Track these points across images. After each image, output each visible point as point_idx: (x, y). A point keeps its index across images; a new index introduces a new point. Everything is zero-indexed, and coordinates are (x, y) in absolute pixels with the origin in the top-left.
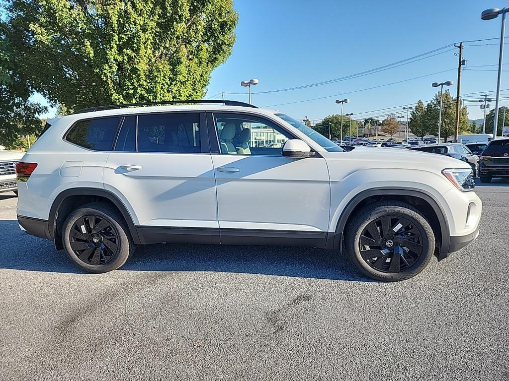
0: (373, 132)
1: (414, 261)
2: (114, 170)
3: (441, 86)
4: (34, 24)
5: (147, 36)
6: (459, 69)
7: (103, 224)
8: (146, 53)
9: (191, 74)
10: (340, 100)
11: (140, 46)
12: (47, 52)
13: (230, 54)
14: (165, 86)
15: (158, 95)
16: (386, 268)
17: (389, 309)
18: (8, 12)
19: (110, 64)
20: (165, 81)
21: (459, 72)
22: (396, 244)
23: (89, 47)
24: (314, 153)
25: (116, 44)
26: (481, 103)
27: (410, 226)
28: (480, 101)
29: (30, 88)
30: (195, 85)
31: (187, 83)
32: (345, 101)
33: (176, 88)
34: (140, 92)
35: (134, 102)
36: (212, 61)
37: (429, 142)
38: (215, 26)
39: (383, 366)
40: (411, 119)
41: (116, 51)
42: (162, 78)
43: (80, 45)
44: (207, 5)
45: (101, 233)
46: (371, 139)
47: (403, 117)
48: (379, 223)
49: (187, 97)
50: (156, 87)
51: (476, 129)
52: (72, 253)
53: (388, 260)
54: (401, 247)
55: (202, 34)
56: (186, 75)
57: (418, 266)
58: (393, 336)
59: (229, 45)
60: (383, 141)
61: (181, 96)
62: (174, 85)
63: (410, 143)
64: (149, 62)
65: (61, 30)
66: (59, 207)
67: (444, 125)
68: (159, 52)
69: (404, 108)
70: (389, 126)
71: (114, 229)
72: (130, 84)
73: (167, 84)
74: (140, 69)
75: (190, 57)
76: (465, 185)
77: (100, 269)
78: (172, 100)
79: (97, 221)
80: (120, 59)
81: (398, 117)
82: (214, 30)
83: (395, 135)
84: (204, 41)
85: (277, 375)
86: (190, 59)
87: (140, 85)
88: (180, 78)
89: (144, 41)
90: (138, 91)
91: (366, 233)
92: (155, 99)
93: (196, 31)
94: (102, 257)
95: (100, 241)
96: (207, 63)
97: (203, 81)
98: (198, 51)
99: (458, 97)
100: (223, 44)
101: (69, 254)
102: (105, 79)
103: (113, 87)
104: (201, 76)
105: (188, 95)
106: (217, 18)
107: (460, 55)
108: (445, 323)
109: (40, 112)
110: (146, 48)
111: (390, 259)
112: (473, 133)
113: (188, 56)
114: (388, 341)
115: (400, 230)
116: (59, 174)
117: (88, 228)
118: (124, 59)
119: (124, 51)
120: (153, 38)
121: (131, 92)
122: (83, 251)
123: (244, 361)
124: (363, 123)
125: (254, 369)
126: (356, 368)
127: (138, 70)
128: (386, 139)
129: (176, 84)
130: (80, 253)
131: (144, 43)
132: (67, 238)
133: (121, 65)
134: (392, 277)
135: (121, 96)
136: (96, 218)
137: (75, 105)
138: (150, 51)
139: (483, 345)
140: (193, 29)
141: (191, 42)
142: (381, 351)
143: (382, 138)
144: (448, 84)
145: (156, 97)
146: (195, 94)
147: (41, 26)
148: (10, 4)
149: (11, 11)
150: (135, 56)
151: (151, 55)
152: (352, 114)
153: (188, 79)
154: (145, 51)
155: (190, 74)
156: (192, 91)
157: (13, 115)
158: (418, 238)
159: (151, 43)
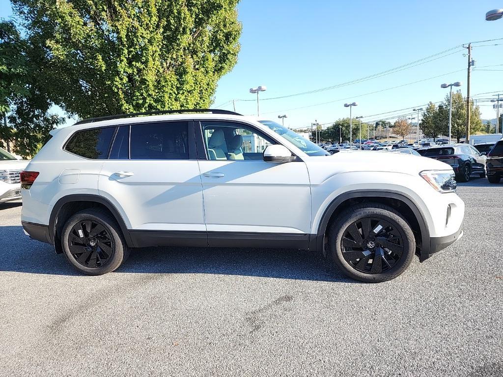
0: (384, 134)
1: (396, 261)
2: (108, 178)
3: (450, 87)
4: (50, 41)
5: (154, 49)
6: (469, 69)
7: (99, 228)
8: (154, 64)
9: (198, 83)
10: (348, 104)
11: (148, 59)
12: (63, 67)
13: (236, 63)
14: (172, 95)
15: (166, 104)
16: (368, 269)
17: (367, 309)
18: (27, 30)
19: (120, 76)
20: (172, 90)
21: (469, 73)
22: (377, 246)
23: (101, 60)
24: (295, 157)
25: (126, 58)
26: (493, 103)
27: (390, 228)
28: (491, 101)
29: (49, 100)
30: (202, 93)
31: (194, 91)
32: (354, 104)
33: (183, 97)
34: (149, 102)
35: (143, 112)
36: (218, 70)
37: (441, 143)
38: (220, 36)
39: (350, 364)
40: (422, 120)
41: (126, 64)
42: (170, 88)
43: (92, 59)
44: (212, 17)
45: (98, 237)
46: (382, 141)
47: (414, 118)
48: (359, 225)
49: (195, 105)
50: (164, 97)
51: (491, 129)
52: (70, 256)
53: (370, 261)
54: (383, 248)
55: (208, 45)
56: (193, 85)
57: (400, 267)
58: (366, 336)
59: (234, 54)
60: (394, 143)
61: (188, 104)
62: (181, 94)
63: (422, 144)
64: (157, 73)
65: (75, 45)
66: (58, 213)
67: (456, 125)
68: (167, 64)
69: (414, 110)
70: (400, 128)
71: (109, 234)
72: (139, 94)
73: (175, 93)
74: (149, 80)
75: (197, 67)
76: (446, 187)
77: (96, 272)
78: (179, 108)
79: (94, 226)
80: (130, 71)
81: (409, 119)
82: (219, 40)
83: (406, 137)
84: (210, 52)
85: (246, 372)
86: (197, 69)
87: (150, 95)
88: (187, 87)
89: (152, 53)
90: (147, 101)
91: (347, 234)
92: (164, 108)
93: (202, 42)
94: (98, 260)
95: (96, 244)
96: (214, 72)
97: (210, 89)
98: (204, 61)
99: (468, 98)
100: (228, 53)
101: (68, 257)
102: (116, 91)
103: (124, 97)
104: (208, 85)
105: (195, 104)
106: (222, 29)
107: (469, 56)
108: (419, 324)
109: (58, 122)
110: (154, 60)
111: (372, 260)
112: (488, 133)
113: (195, 66)
114: (360, 340)
115: (381, 231)
116: (58, 181)
117: (85, 232)
118: (133, 71)
119: (133, 63)
120: (161, 50)
121: (141, 102)
122: (81, 254)
123: (217, 359)
124: (375, 125)
125: (225, 367)
126: (323, 367)
127: (147, 81)
128: (397, 141)
129: (183, 93)
130: (78, 256)
131: (152, 56)
132: (66, 242)
133: (131, 77)
134: (374, 278)
135: (131, 105)
136: (92, 223)
137: (89, 116)
138: (158, 63)
139: (454, 345)
140: (199, 41)
141: (197, 52)
142: (351, 351)
143: (394, 140)
144: (457, 85)
145: (165, 106)
146: (203, 102)
147: (57, 42)
148: (29, 23)
149: (29, 29)
150: (144, 68)
151: (159, 67)
152: (362, 117)
153: (195, 88)
154: (153, 63)
155: (196, 84)
156: (199, 99)
157: (32, 126)
158: (399, 239)
159: (159, 54)
